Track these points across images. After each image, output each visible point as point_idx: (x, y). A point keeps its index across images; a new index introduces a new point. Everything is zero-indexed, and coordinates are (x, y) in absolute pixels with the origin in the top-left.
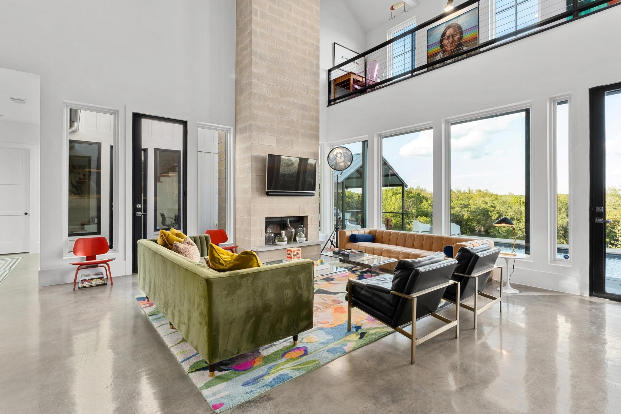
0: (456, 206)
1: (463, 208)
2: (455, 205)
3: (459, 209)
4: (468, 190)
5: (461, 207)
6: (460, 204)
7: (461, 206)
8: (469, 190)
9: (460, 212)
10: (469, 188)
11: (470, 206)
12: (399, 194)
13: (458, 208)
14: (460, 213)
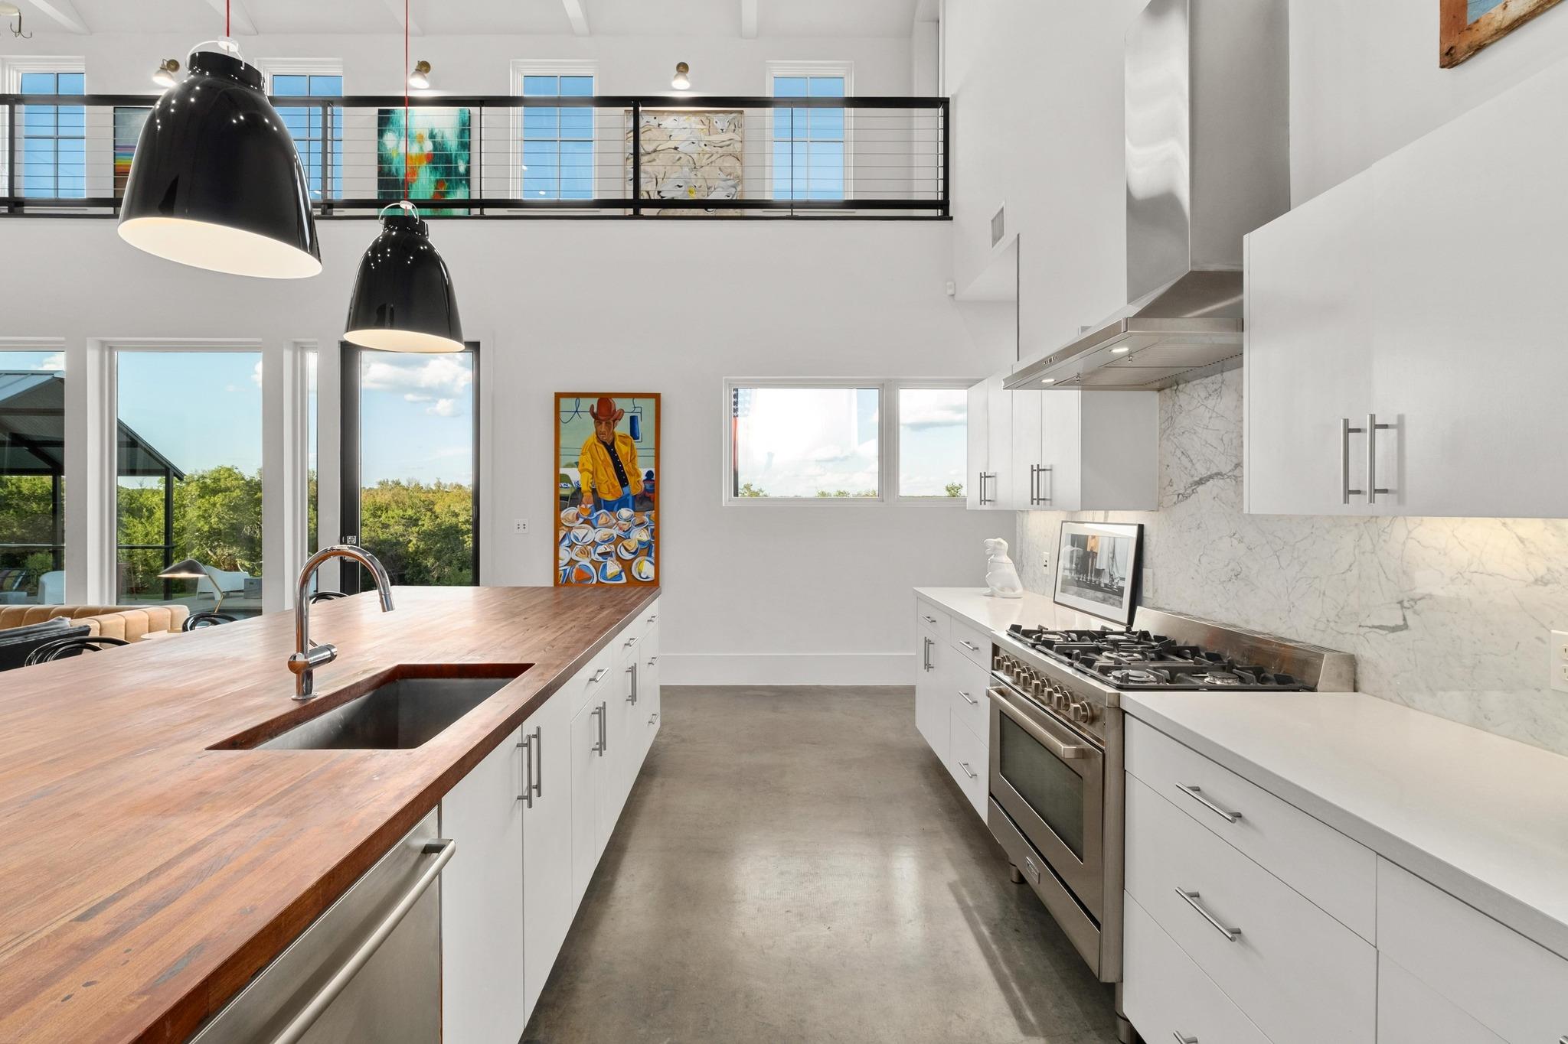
0: (392, 521)
1: (408, 527)
2: (391, 519)
3: (400, 529)
4: (435, 484)
5: (404, 525)
6: (402, 518)
7: (403, 521)
8: (439, 485)
9: (402, 535)
10: (438, 479)
11: (423, 522)
12: (221, 491)
13: (396, 527)
14: (401, 539)
